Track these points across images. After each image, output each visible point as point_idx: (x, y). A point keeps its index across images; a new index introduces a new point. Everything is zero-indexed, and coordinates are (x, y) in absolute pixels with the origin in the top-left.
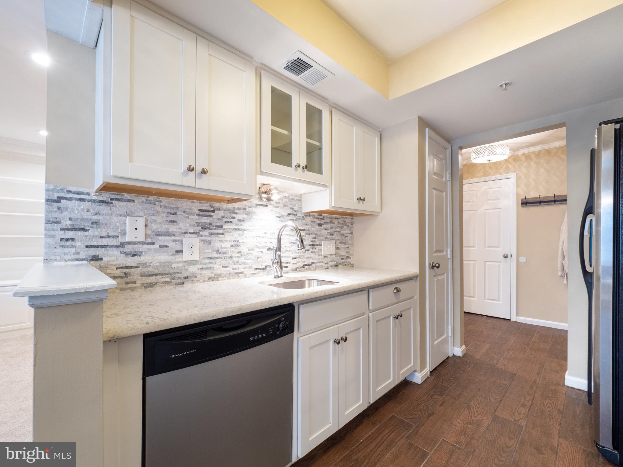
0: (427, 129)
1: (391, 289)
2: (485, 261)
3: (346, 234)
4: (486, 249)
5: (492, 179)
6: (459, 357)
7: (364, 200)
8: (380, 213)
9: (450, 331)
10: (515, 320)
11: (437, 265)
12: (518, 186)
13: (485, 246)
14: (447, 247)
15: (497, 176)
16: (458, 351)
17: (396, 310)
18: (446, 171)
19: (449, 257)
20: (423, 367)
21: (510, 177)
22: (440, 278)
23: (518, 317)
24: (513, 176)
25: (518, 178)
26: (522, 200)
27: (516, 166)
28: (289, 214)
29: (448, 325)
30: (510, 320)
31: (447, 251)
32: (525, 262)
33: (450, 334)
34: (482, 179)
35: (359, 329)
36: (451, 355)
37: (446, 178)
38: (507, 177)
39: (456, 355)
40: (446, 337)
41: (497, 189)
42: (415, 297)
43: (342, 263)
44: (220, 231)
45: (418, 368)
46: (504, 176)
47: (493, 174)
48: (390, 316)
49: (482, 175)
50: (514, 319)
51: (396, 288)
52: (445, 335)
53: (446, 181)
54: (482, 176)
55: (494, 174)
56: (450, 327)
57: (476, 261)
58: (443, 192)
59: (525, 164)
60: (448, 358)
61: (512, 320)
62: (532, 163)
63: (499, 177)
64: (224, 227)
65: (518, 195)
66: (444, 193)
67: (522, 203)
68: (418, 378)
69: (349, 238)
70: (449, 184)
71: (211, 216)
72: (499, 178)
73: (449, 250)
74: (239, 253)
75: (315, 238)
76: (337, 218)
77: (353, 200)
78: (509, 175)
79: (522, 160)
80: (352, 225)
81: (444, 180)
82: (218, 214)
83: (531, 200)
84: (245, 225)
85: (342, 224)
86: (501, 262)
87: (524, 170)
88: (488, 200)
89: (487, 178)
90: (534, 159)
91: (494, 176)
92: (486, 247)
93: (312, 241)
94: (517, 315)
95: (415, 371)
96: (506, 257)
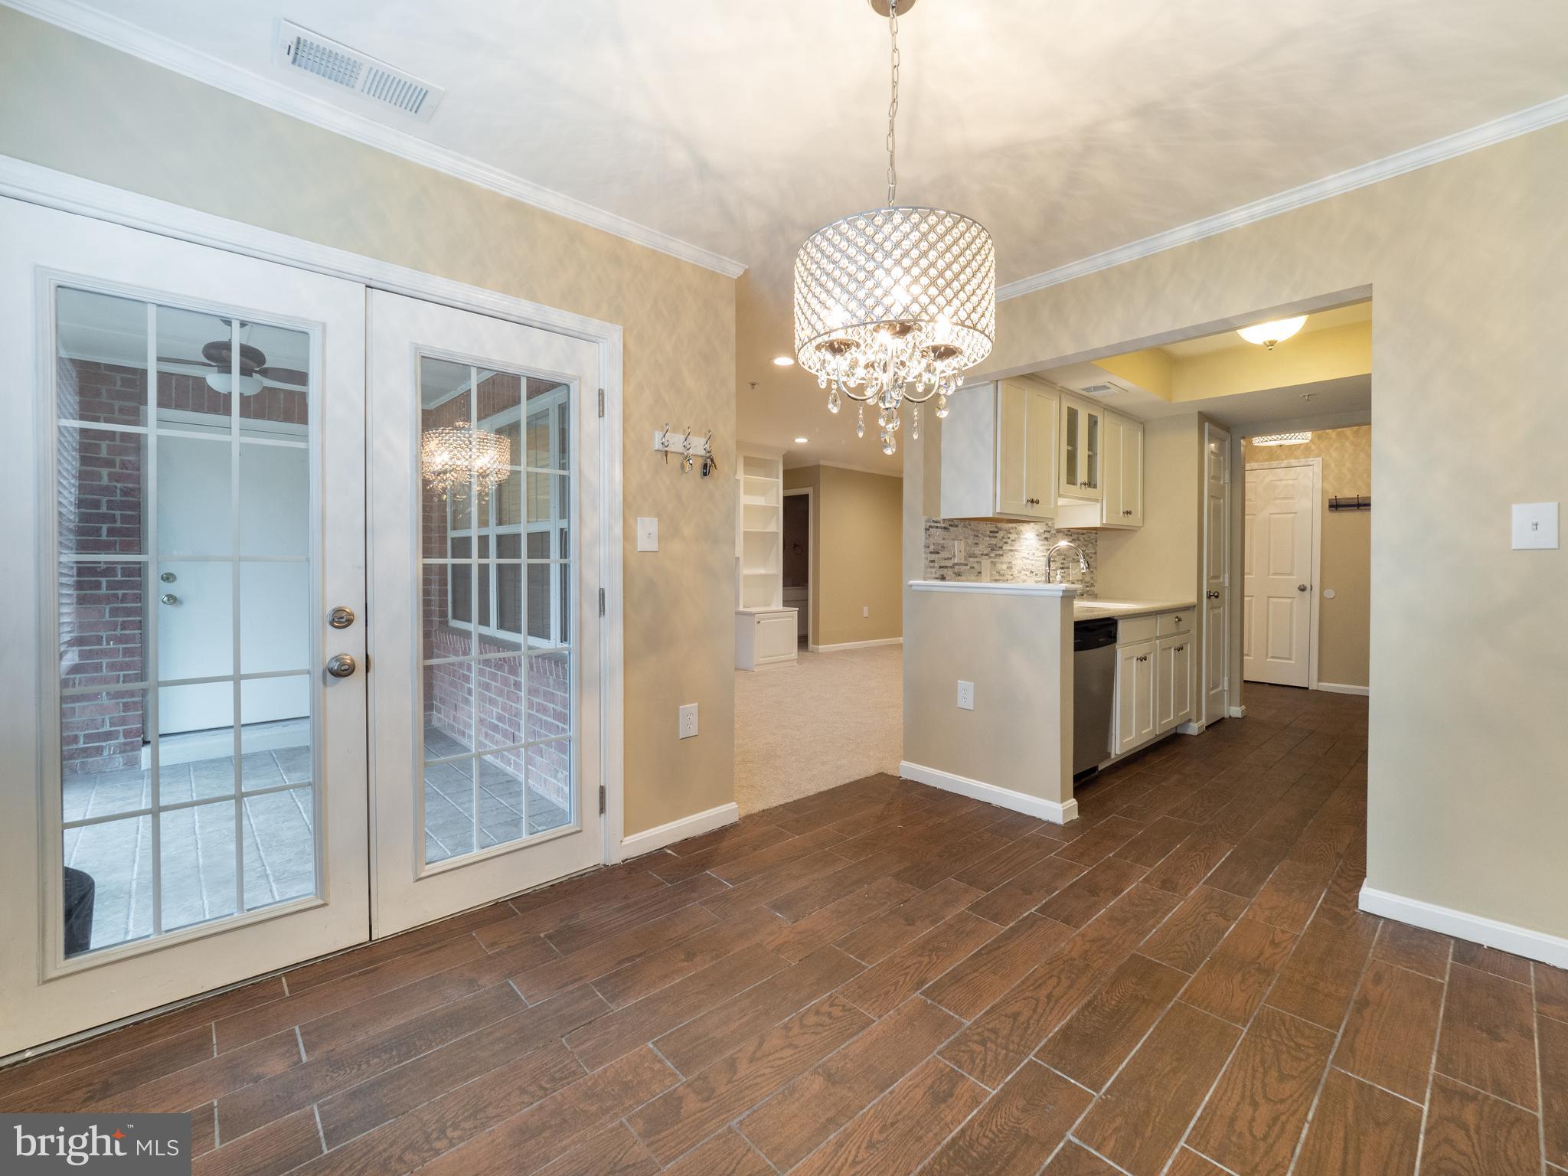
0: (1207, 424)
1: (1171, 619)
2: (1269, 597)
3: (1091, 553)
4: (1270, 577)
5: (1283, 465)
6: (1238, 718)
7: (1130, 513)
8: (1140, 527)
9: (1226, 684)
10: (1315, 688)
11: (1216, 594)
12: (1324, 478)
13: (1269, 573)
14: (1224, 573)
15: (1291, 461)
16: (1236, 711)
17: (1177, 641)
18: (1224, 469)
19: (1227, 585)
20: (1199, 719)
21: (1311, 463)
22: (1216, 611)
23: (1320, 684)
24: (1317, 462)
25: (1325, 467)
26: (1330, 500)
27: (1322, 446)
28: (1045, 531)
29: (1223, 676)
30: (1307, 688)
31: (1224, 578)
32: (1332, 597)
33: (1226, 688)
34: (1266, 464)
35: (1151, 653)
36: (1226, 716)
37: (1224, 481)
38: (1307, 464)
39: (1233, 716)
40: (1221, 691)
41: (1291, 482)
42: (1191, 632)
43: (1088, 591)
44: (1001, 552)
45: (1194, 717)
46: (1303, 461)
47: (1284, 457)
48: (1170, 648)
49: (1266, 458)
50: (1314, 685)
51: (1177, 617)
52: (1220, 688)
53: (1224, 483)
54: (1267, 460)
55: (1286, 458)
56: (1226, 678)
57: (1252, 596)
58: (1220, 499)
59: (1337, 445)
60: (1223, 718)
61: (1310, 688)
62: (1347, 444)
63: (1294, 462)
64: (1004, 548)
65: (1324, 492)
66: (1222, 501)
67: (1331, 506)
68: (1194, 729)
69: (1092, 559)
70: (1227, 488)
71: (996, 537)
72: (1294, 465)
73: (1227, 576)
74: (1012, 575)
75: (1064, 559)
76: (1083, 534)
77: (1119, 513)
78: (1311, 460)
79: (1331, 438)
80: (1096, 542)
81: (1222, 483)
82: (1000, 535)
83: (1343, 500)
84: (1017, 546)
85: (1087, 541)
86: (1294, 598)
87: (1334, 454)
88: (1276, 499)
89: (1274, 464)
90: (1351, 438)
91: (1285, 461)
92: (1271, 573)
93: (1062, 564)
94: (1320, 680)
95: (1190, 720)
96: (1302, 589)
